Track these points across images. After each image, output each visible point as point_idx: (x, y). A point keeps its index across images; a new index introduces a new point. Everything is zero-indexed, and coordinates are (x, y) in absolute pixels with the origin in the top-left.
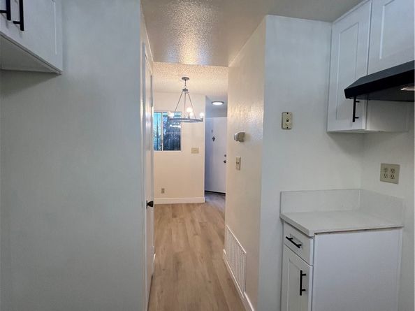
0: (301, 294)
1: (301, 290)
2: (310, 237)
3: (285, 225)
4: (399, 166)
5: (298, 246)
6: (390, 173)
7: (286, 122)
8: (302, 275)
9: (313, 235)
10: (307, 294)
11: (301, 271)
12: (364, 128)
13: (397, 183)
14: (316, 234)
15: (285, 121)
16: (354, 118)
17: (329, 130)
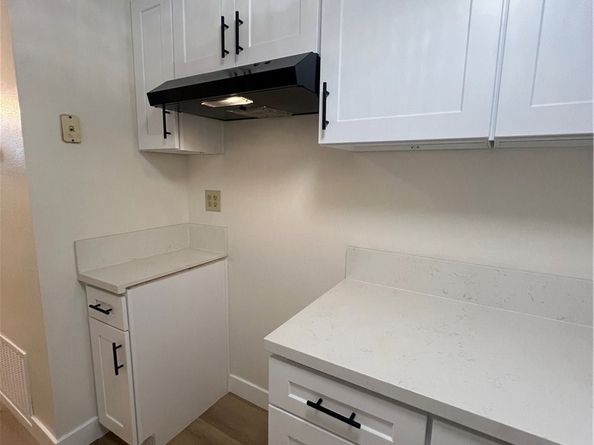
0: (117, 374)
1: (117, 368)
2: (121, 295)
3: (88, 288)
4: (219, 192)
5: (107, 312)
6: (213, 201)
7: (70, 133)
8: (115, 348)
9: (124, 291)
10: (126, 369)
11: (114, 344)
12: (177, 147)
13: (219, 211)
14: (128, 288)
15: (66, 130)
16: (165, 133)
17: (141, 148)
